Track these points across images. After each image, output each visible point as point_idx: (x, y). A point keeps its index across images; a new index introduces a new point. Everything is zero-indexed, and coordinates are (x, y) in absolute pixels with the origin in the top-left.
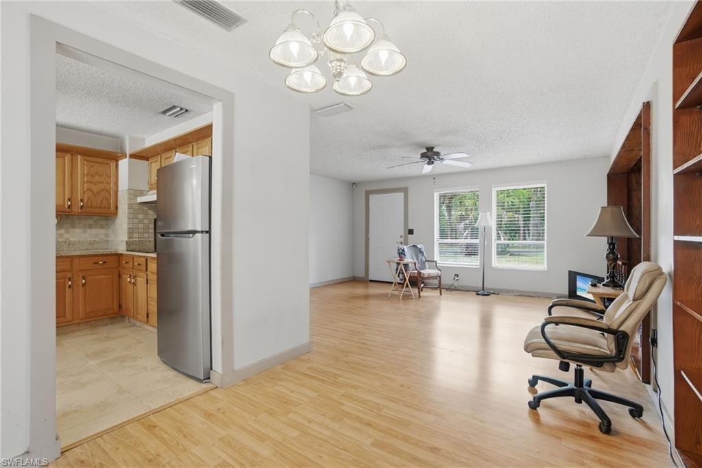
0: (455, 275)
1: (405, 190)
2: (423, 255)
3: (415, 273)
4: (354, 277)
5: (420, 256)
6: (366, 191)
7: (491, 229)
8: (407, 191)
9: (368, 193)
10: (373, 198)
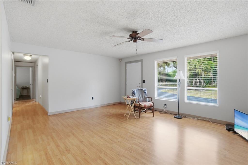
0: (165, 105)
1: (141, 61)
2: (146, 94)
3: (138, 104)
4: (121, 102)
5: (144, 94)
6: (125, 62)
7: (184, 80)
8: (142, 61)
9: (126, 63)
10: (128, 65)
